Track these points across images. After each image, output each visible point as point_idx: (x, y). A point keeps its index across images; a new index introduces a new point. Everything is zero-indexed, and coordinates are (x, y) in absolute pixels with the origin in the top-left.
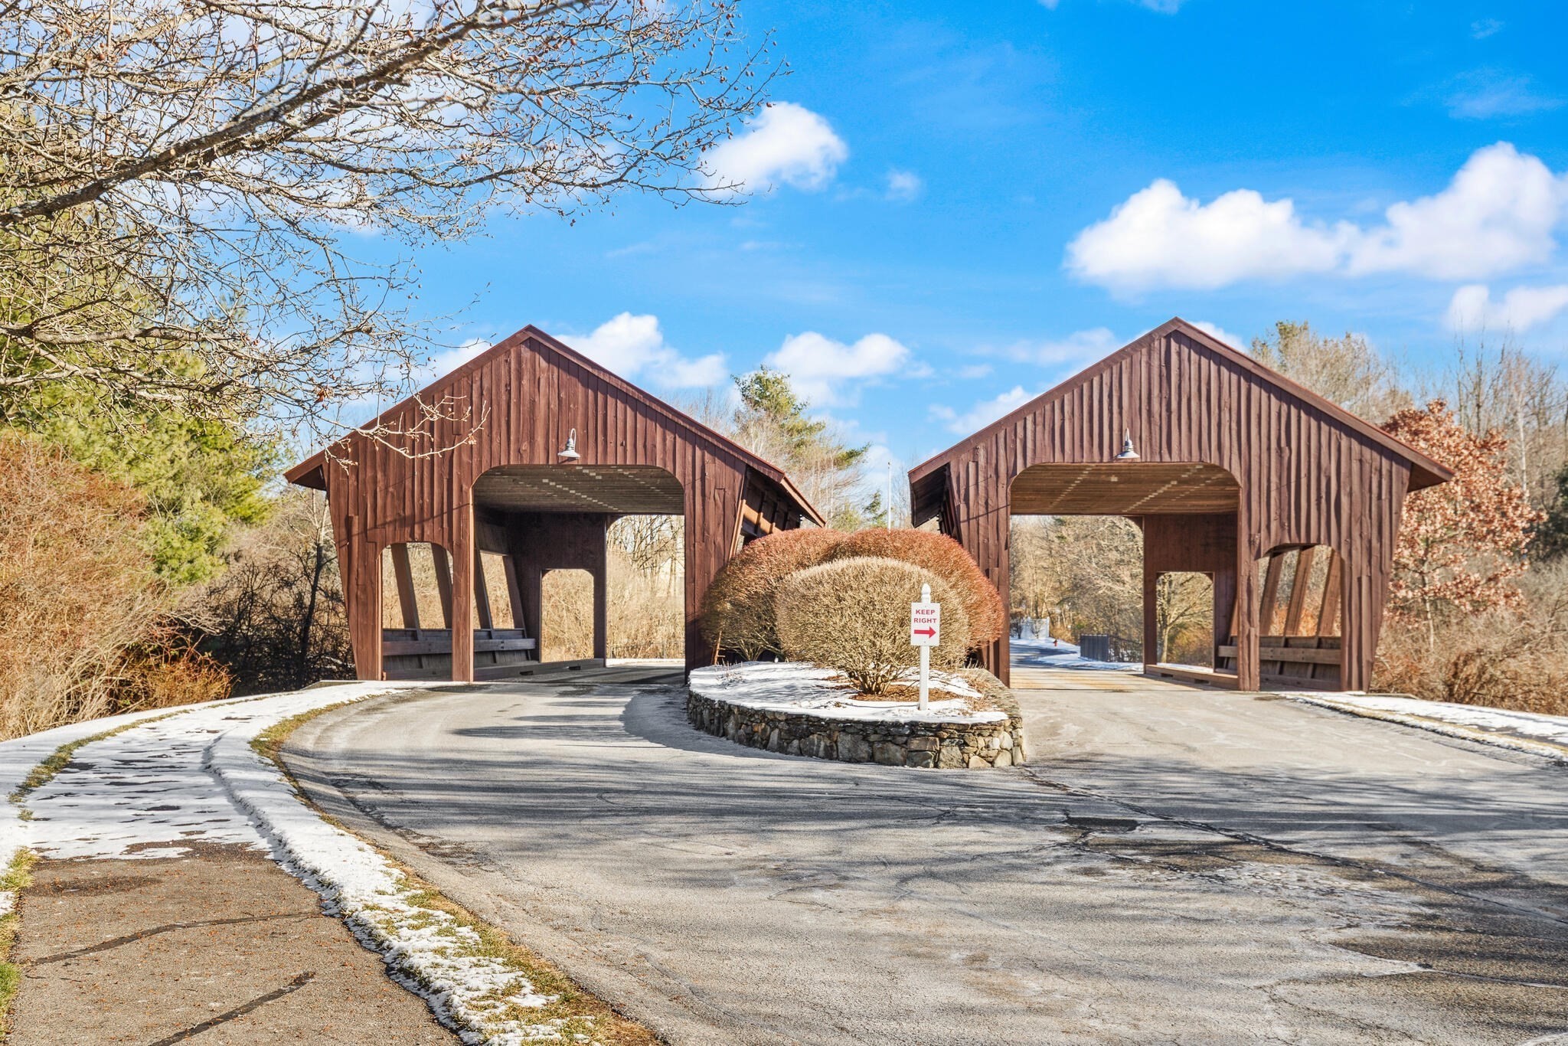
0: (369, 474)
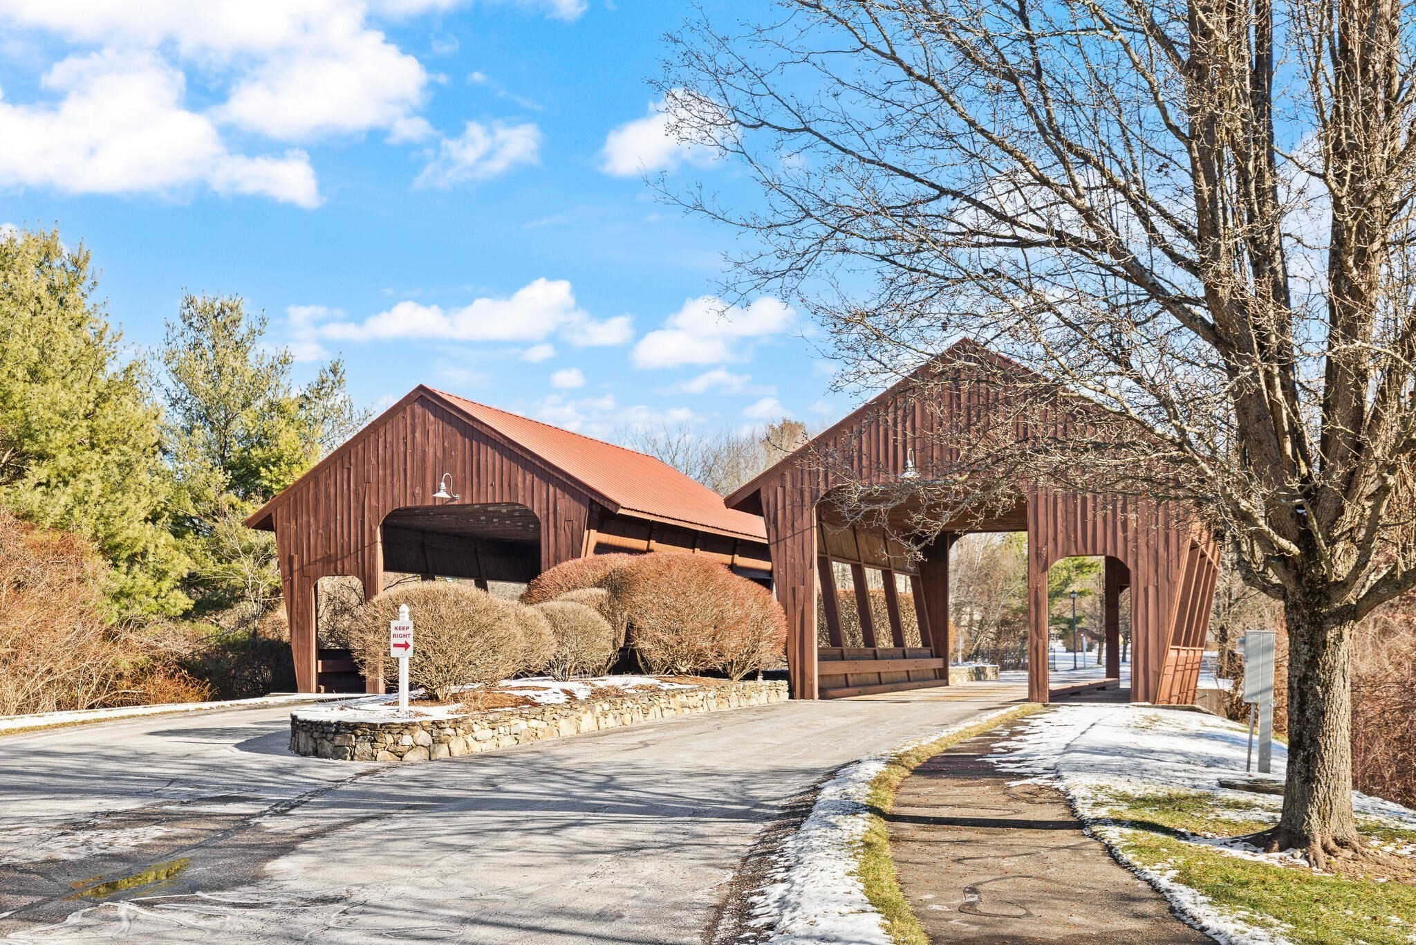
0: (305, 519)
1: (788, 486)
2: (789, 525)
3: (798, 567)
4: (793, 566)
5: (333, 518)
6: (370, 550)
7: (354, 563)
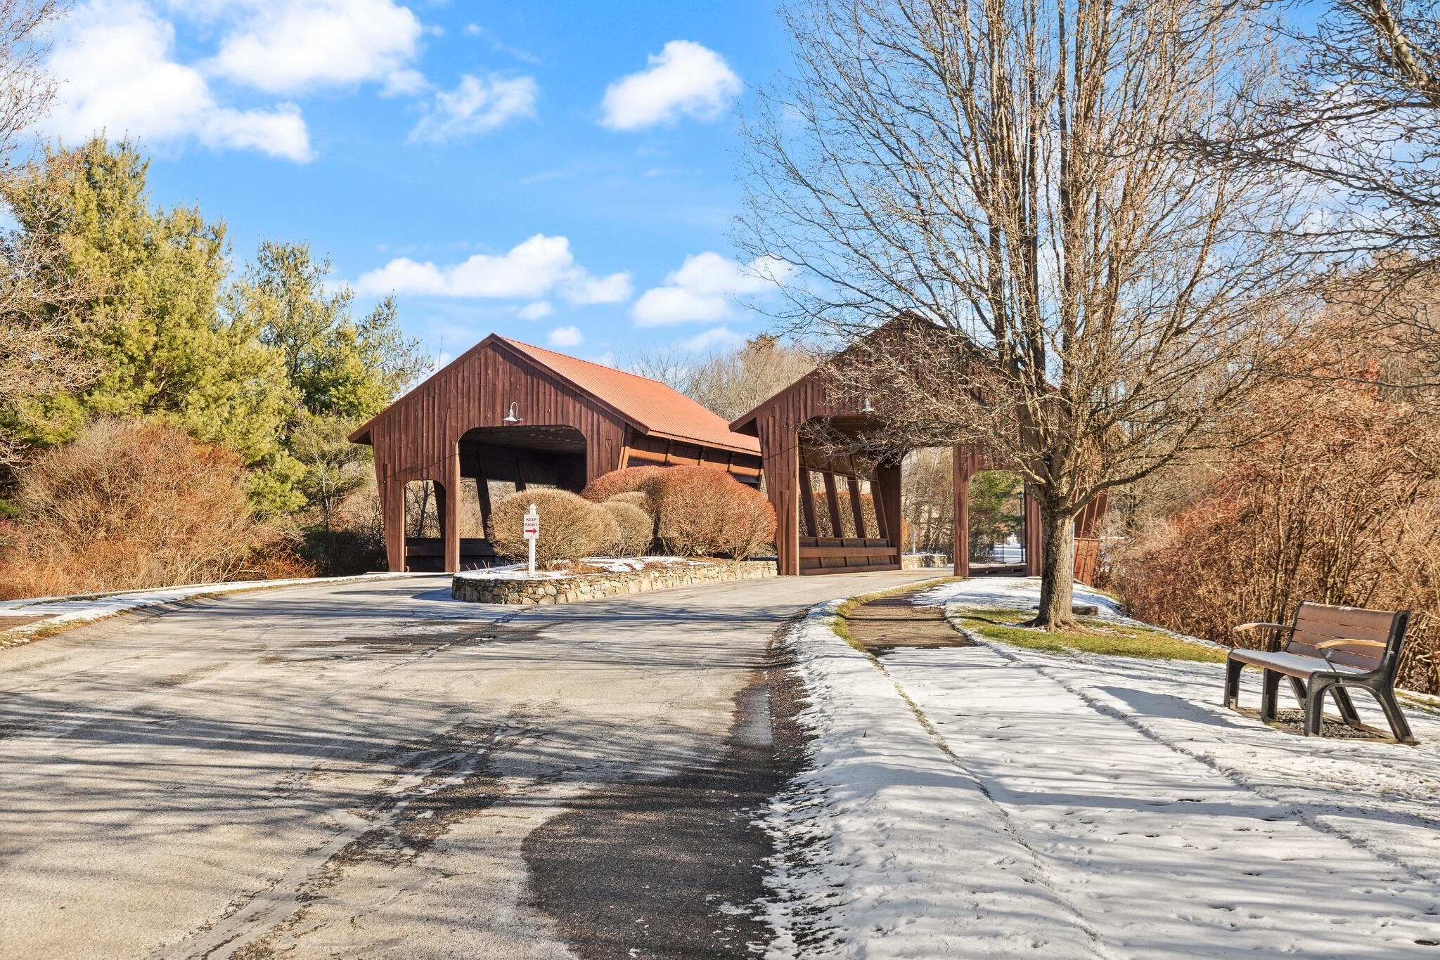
0: (397, 435)
1: (777, 416)
2: (778, 445)
3: (784, 476)
4: (781, 475)
5: (420, 436)
6: (450, 460)
7: (437, 470)
